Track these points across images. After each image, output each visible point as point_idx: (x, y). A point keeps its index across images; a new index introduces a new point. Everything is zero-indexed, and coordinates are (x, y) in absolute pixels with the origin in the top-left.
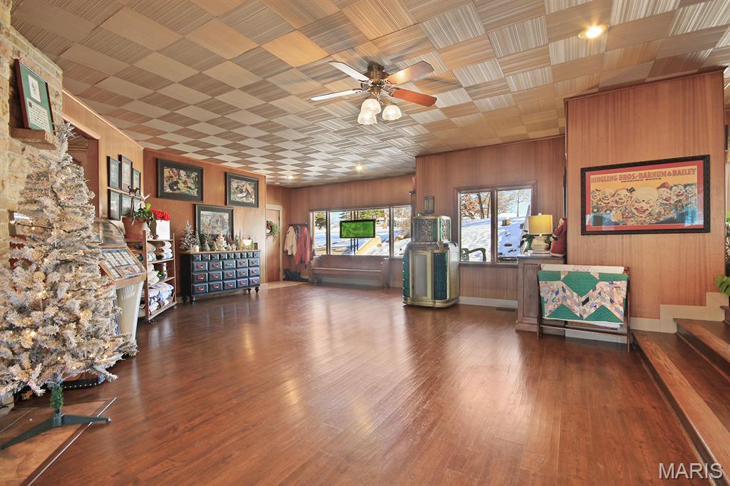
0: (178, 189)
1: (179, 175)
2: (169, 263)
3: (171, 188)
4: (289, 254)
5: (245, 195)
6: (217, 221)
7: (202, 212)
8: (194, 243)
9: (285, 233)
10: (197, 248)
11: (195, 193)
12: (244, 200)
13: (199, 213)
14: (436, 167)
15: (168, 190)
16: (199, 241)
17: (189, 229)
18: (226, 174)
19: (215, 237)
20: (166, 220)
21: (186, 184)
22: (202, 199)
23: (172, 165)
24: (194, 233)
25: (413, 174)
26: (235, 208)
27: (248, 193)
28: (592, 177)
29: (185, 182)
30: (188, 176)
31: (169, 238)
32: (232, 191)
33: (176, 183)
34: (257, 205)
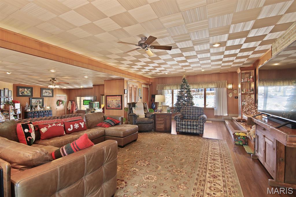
0: (24, 94)
1: (24, 90)
2: (20, 115)
3: (22, 93)
4: (69, 109)
5: (48, 94)
6: (38, 102)
7: (32, 100)
8: (29, 109)
9: (68, 103)
10: (29, 110)
11: (30, 94)
12: (48, 95)
13: (31, 100)
14: (97, 88)
15: (21, 94)
16: (30, 108)
17: (27, 104)
18: (41, 88)
19: (36, 106)
20: (19, 103)
21: (27, 92)
22: (32, 96)
23: (22, 87)
24: (29, 106)
25: (92, 88)
26: (44, 98)
27: (49, 93)
28: (108, 97)
29: (26, 92)
30: (28, 90)
31: (20, 108)
32: (43, 93)
33: (24, 92)
34: (53, 96)
